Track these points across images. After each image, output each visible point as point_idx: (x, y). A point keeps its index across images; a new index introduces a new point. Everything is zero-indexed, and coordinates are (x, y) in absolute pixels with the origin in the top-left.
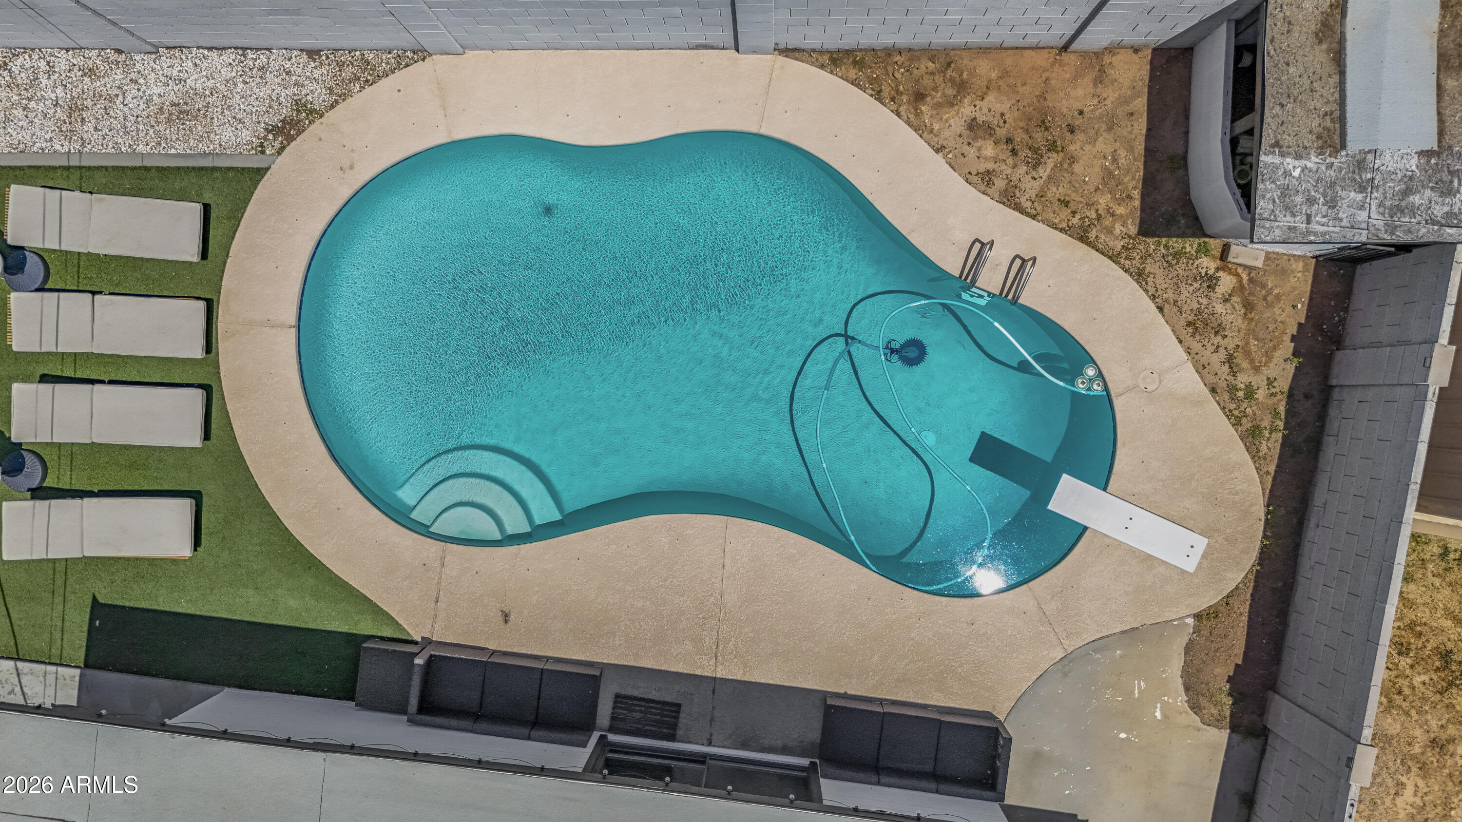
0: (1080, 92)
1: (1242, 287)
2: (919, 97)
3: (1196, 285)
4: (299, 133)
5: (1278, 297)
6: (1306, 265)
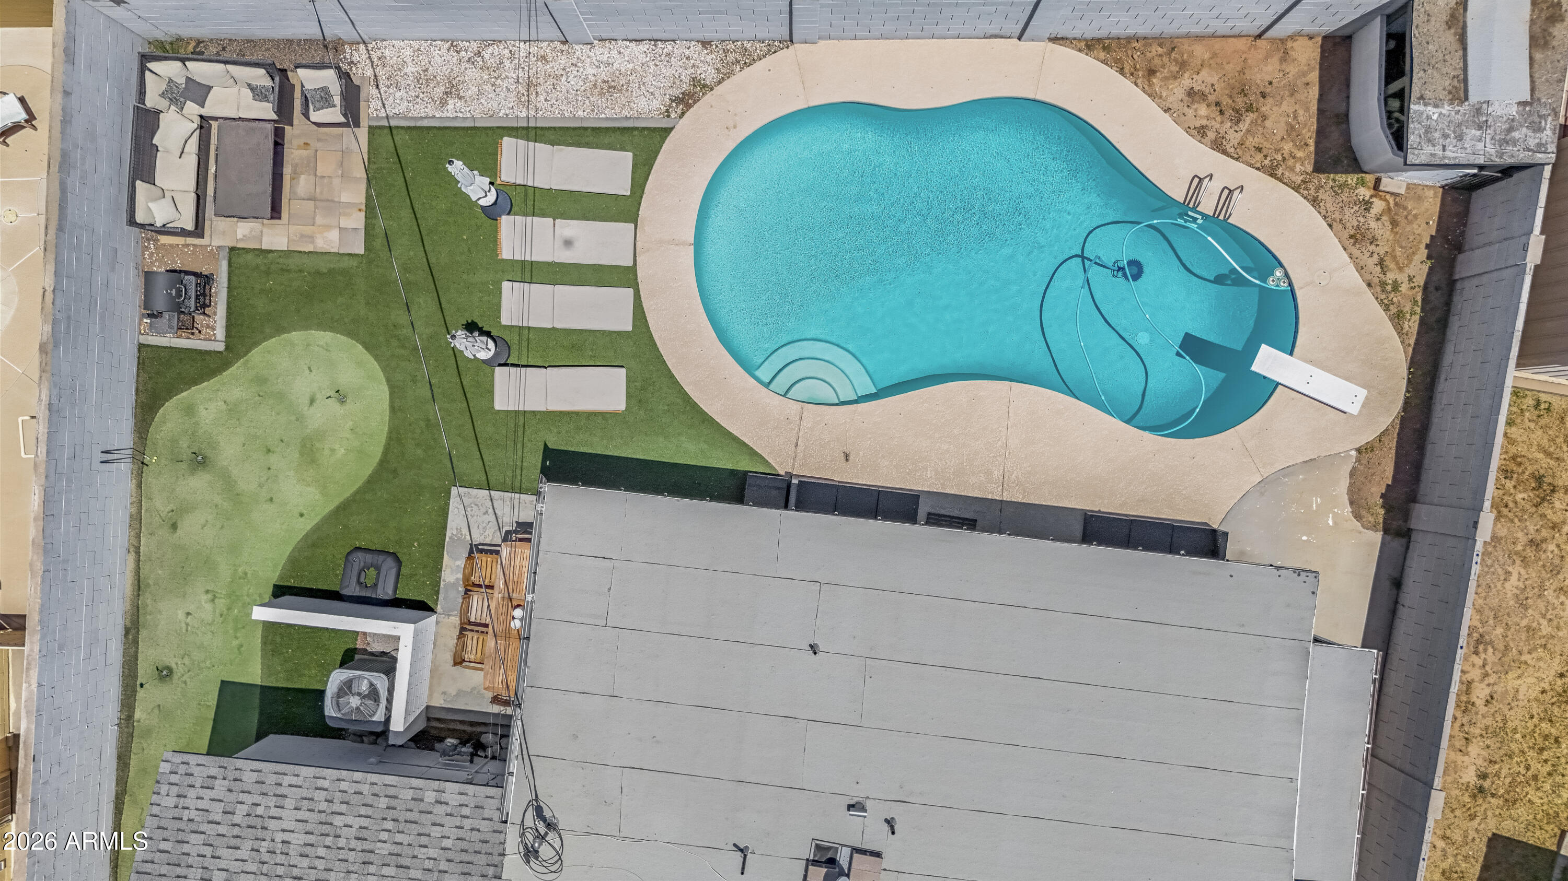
0: (1269, 68)
1: (1389, 209)
2: (1151, 72)
3: (1356, 208)
4: (695, 102)
5: (1416, 216)
6: (1435, 193)
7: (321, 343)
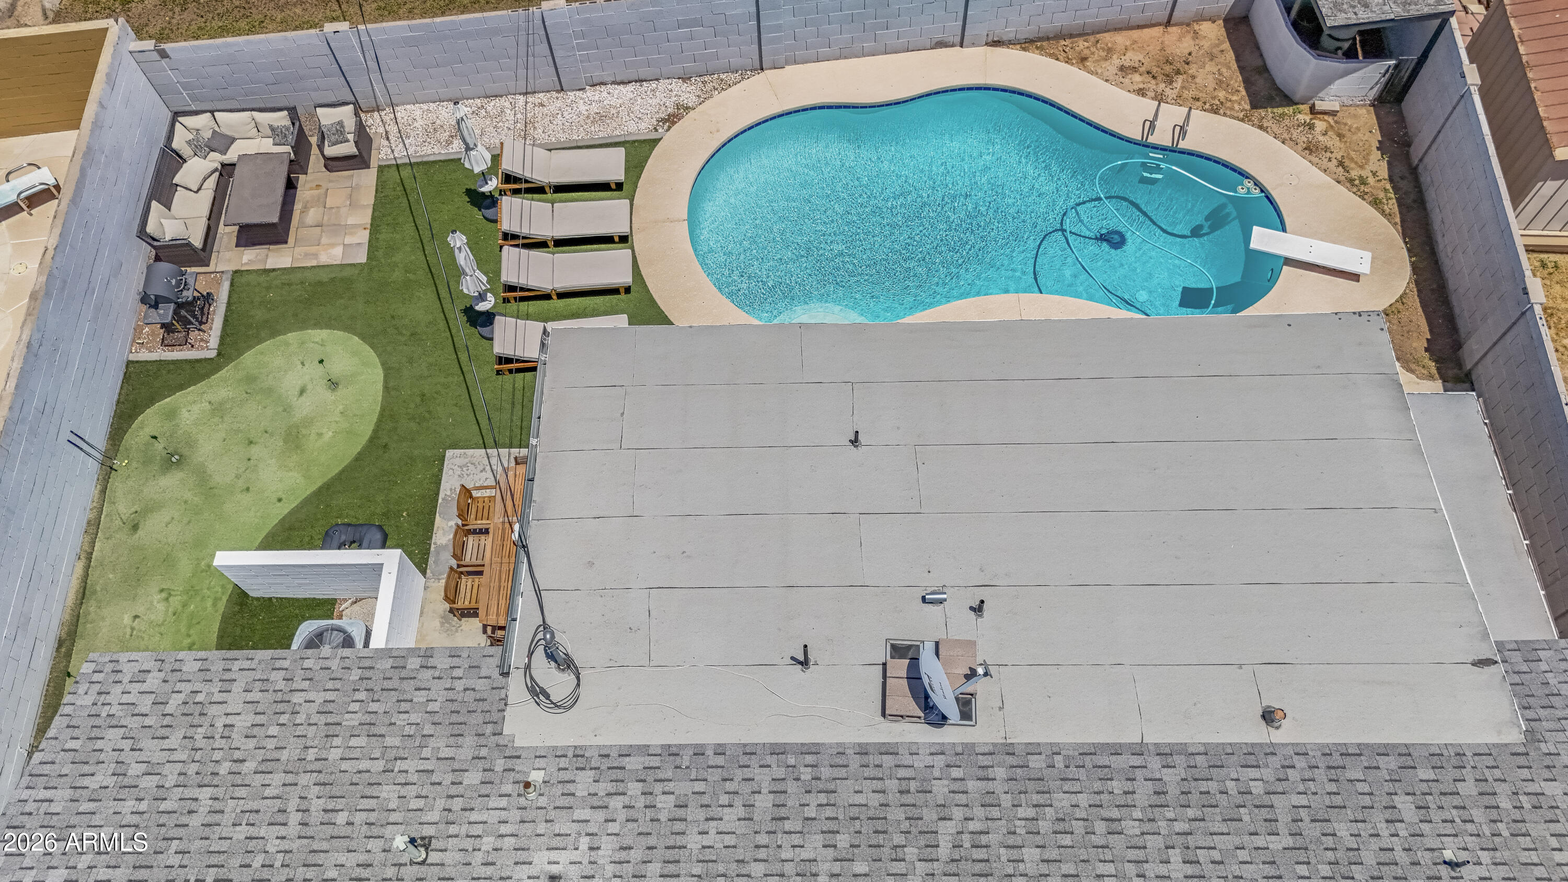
0: (1185, 45)
1: (1332, 126)
2: (1083, 59)
3: (1301, 129)
4: (679, 120)
5: (1358, 129)
6: (1368, 111)
7: (317, 340)
